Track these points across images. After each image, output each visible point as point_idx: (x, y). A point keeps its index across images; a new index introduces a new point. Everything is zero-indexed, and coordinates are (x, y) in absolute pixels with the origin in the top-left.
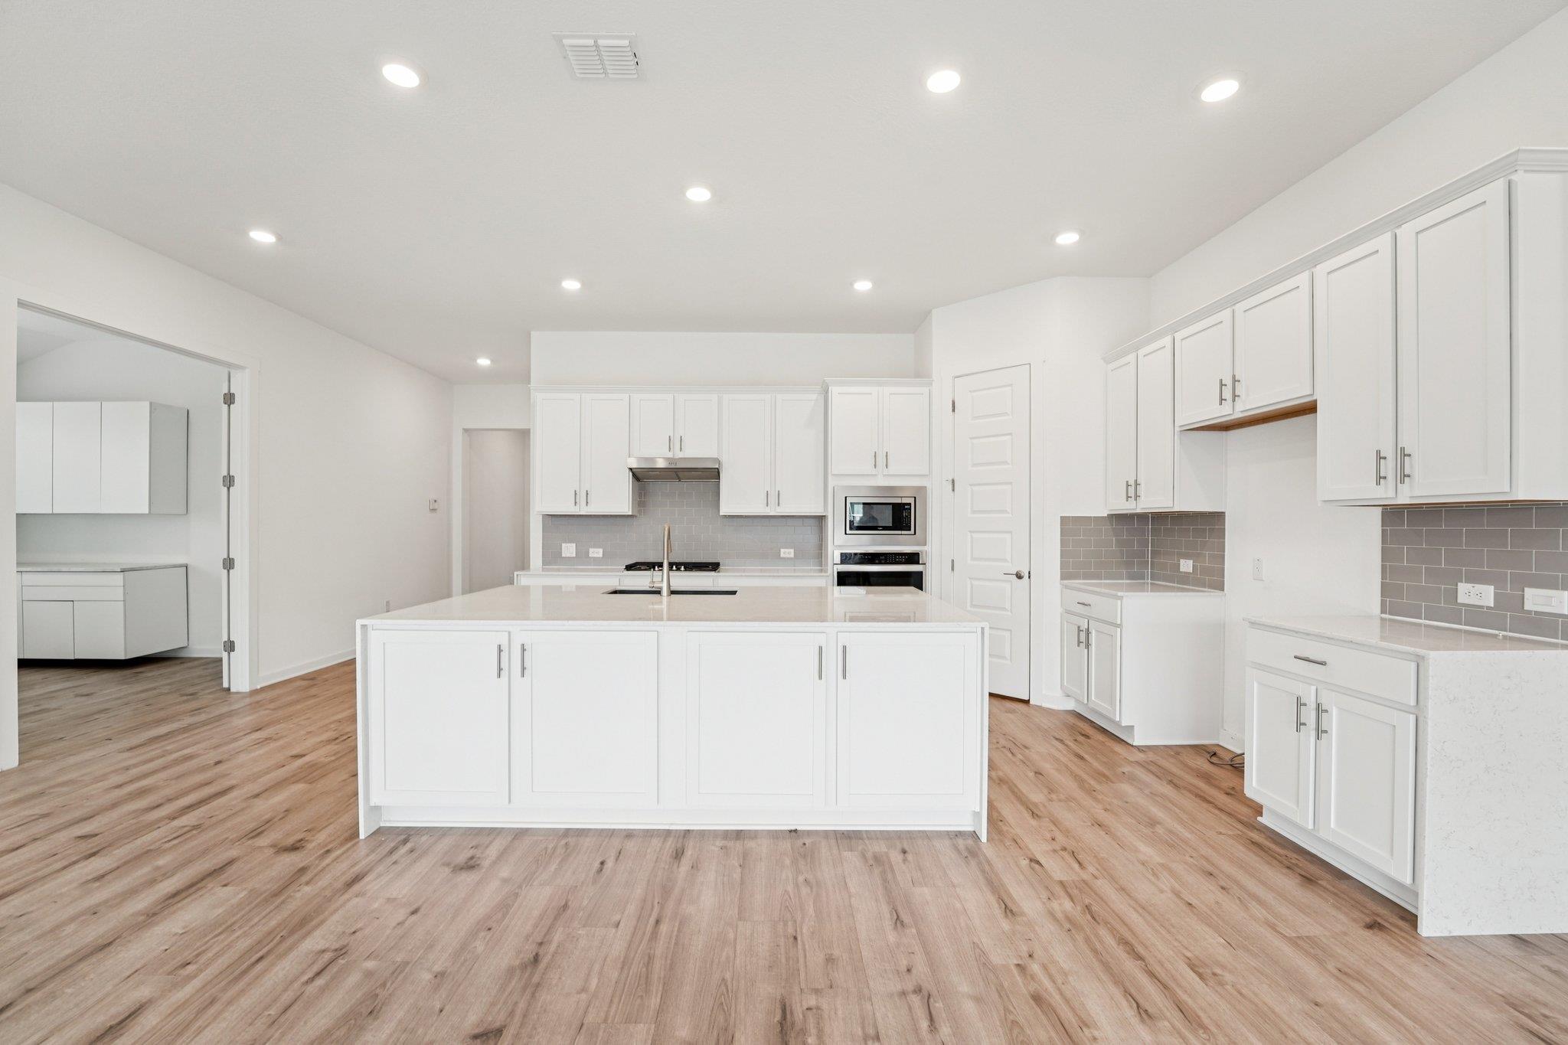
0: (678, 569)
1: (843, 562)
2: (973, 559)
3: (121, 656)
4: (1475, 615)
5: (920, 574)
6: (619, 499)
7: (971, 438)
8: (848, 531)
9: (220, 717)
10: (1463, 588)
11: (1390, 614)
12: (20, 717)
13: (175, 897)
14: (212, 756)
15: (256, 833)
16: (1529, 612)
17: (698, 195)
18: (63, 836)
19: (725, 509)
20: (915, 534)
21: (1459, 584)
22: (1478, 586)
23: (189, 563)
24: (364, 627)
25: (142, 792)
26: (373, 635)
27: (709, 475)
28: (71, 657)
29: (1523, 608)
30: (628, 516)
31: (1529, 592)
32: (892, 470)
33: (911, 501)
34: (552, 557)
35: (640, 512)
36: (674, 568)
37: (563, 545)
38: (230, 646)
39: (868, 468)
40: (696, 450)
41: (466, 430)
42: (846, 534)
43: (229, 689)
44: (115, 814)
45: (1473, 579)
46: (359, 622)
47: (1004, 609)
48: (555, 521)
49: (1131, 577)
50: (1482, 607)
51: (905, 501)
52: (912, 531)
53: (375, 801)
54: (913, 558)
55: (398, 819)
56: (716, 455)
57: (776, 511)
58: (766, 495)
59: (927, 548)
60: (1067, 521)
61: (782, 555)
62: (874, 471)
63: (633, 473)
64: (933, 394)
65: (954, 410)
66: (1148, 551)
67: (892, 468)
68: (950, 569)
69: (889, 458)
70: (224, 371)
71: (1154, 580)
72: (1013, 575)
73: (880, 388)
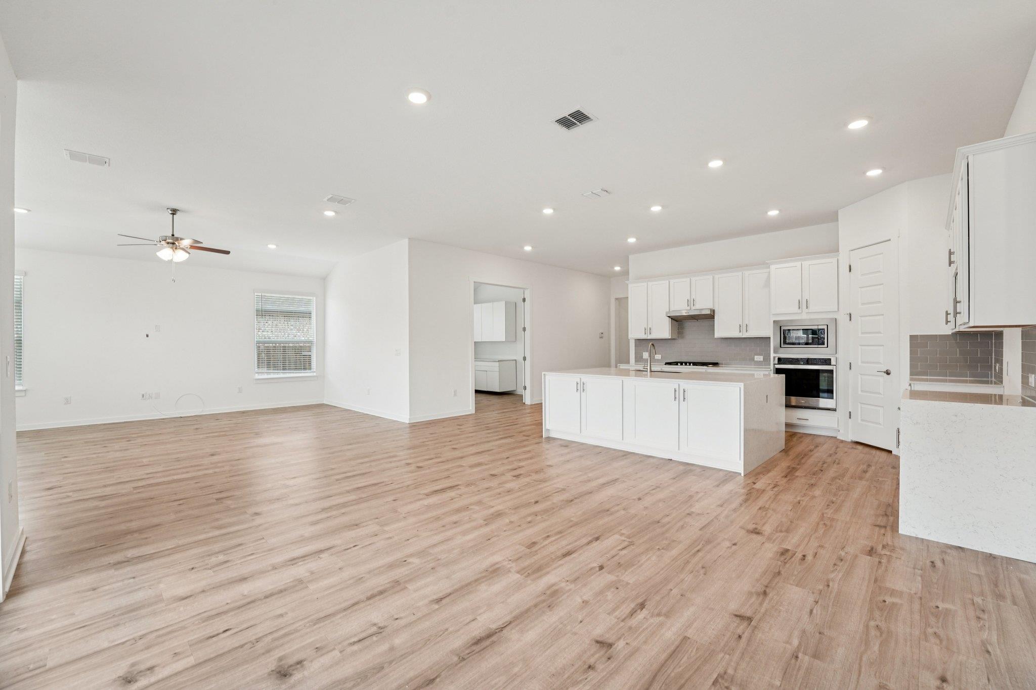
0: (690, 365)
1: (779, 363)
2: (862, 362)
3: (498, 391)
5: (831, 372)
6: (663, 330)
7: (859, 287)
8: (783, 346)
9: (520, 410)
12: (476, 404)
13: (502, 438)
14: (517, 417)
15: (520, 432)
18: (483, 426)
19: (718, 334)
20: (827, 347)
23: (517, 359)
24: (544, 374)
25: (499, 422)
26: (547, 377)
27: (710, 317)
28: (486, 390)
30: (670, 339)
33: (825, 327)
34: (639, 359)
35: (678, 337)
36: (688, 364)
37: (644, 353)
38: (525, 388)
39: (796, 309)
40: (702, 306)
41: (617, 299)
42: (781, 347)
43: (525, 403)
44: (493, 424)
46: (543, 373)
47: (879, 393)
48: (640, 342)
49: (972, 376)
51: (820, 327)
52: (826, 345)
53: (548, 427)
54: (827, 362)
55: (553, 435)
56: (711, 307)
57: (745, 335)
58: (739, 327)
59: (837, 355)
60: (913, 338)
61: (756, 360)
62: (799, 311)
63: (671, 319)
64: (840, 262)
65: (850, 271)
66: (992, 358)
67: (812, 308)
68: (849, 368)
69: (808, 302)
70: (522, 290)
71: (994, 378)
72: (884, 372)
73: (803, 262)
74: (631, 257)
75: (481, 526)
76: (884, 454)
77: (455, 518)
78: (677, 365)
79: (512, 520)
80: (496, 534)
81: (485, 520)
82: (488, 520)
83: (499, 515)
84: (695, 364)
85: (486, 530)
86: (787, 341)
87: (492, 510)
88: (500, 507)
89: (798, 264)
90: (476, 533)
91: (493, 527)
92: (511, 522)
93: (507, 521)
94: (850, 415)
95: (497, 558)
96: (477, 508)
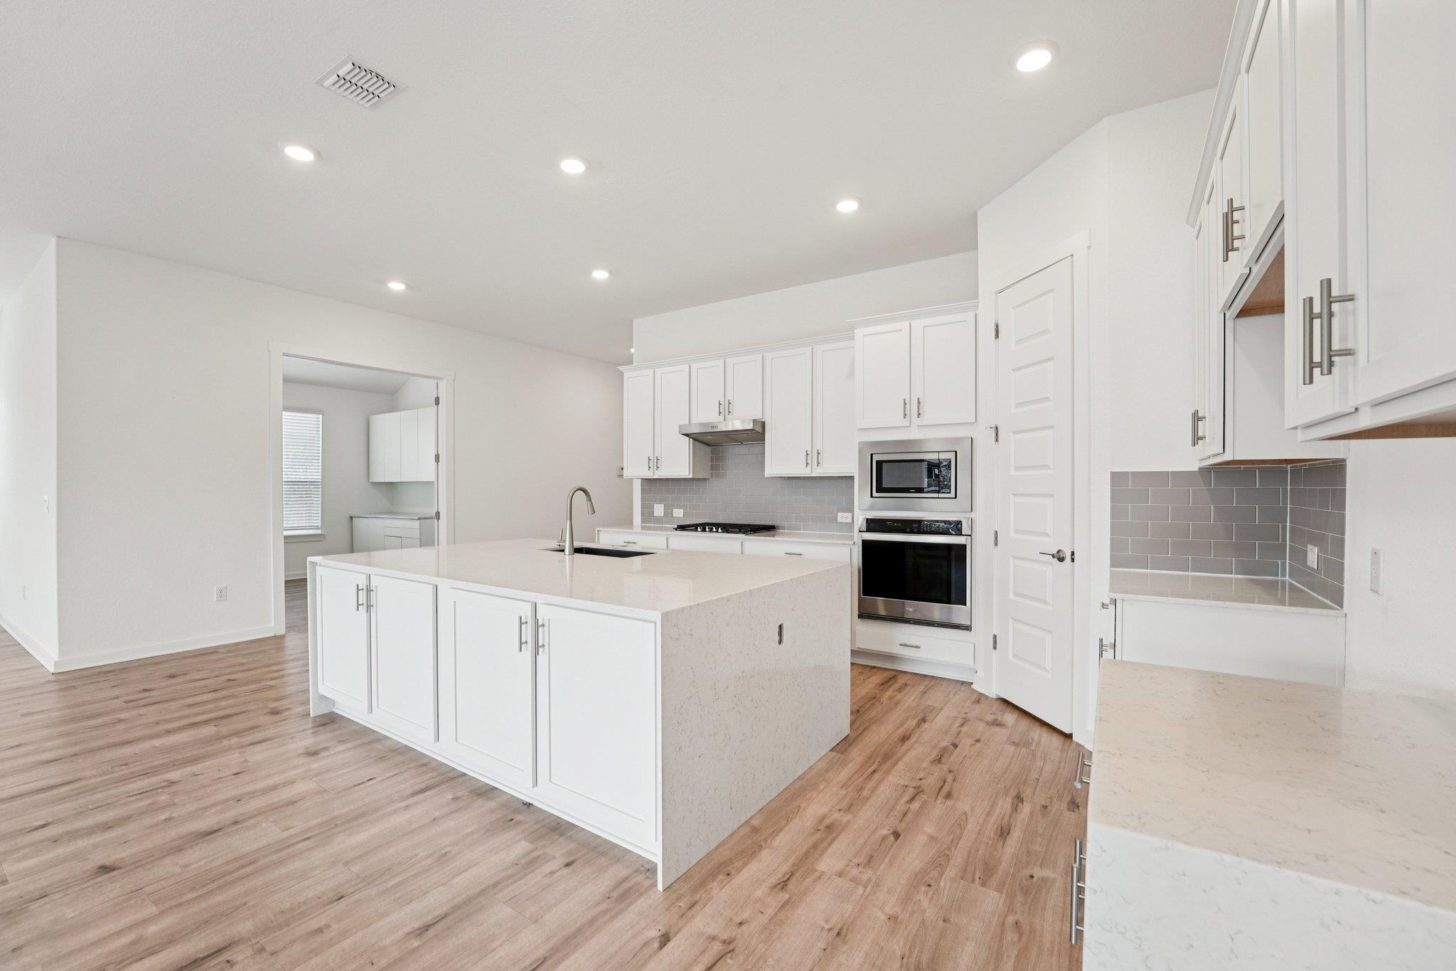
0: (716, 531)
1: (869, 530)
2: (1017, 531)
5: (963, 549)
6: (681, 462)
7: (1014, 370)
8: (875, 494)
17: (573, 167)
19: (770, 471)
20: (956, 497)
27: (756, 435)
30: (690, 479)
32: (926, 419)
33: (952, 456)
36: (714, 529)
37: (654, 505)
39: (899, 420)
42: (872, 496)
47: (1045, 602)
48: (650, 485)
51: (943, 456)
52: (953, 494)
54: (956, 528)
56: (758, 416)
57: (817, 472)
58: (805, 455)
59: (972, 515)
60: (1118, 478)
61: (839, 520)
62: (906, 423)
63: (694, 439)
64: (980, 318)
65: (997, 336)
66: (1284, 528)
67: (927, 418)
68: (993, 543)
69: (921, 405)
70: (433, 382)
71: (1290, 576)
72: (1053, 556)
73: (913, 322)
74: (635, 321)
76: (1056, 741)
78: (696, 530)
84: (727, 528)
86: (884, 485)
89: (904, 325)
94: (995, 642)
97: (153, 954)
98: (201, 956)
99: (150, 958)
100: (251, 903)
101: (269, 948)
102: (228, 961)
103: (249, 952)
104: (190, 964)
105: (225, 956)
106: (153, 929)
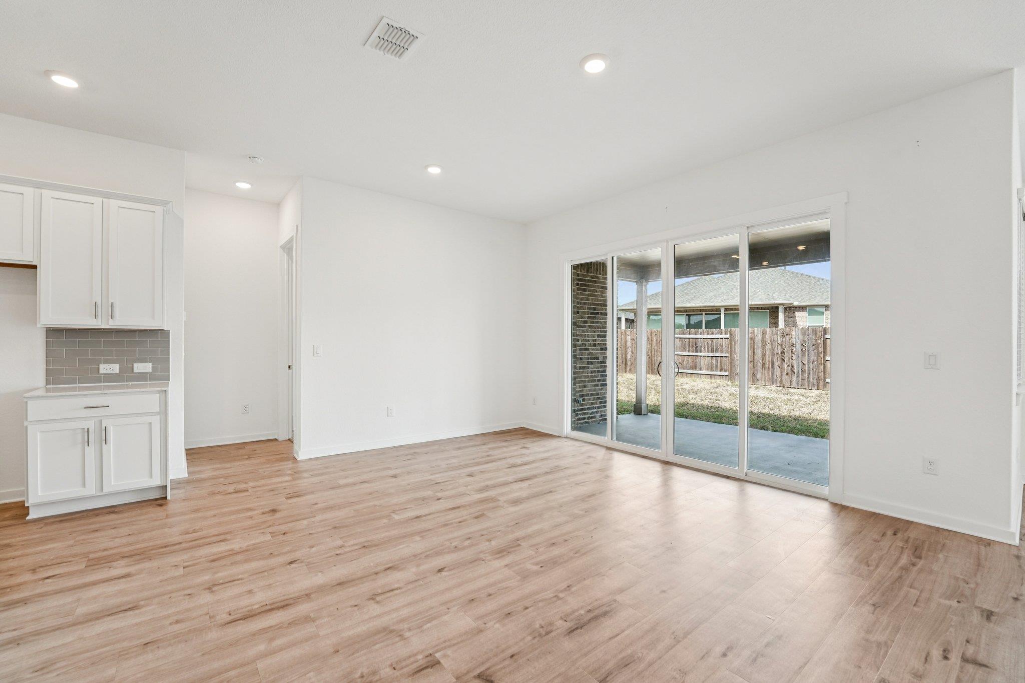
4: (109, 378)
10: (102, 366)
11: (53, 384)
16: (136, 373)
21: (100, 365)
22: (110, 365)
29: (133, 371)
31: (135, 365)
45: (107, 362)
50: (113, 374)
75: (524, 538)
77: (556, 551)
79: (487, 543)
80: (510, 529)
81: (519, 545)
82: (515, 545)
83: (501, 552)
85: (519, 534)
87: (508, 560)
88: (497, 564)
90: (530, 530)
91: (511, 537)
92: (489, 540)
93: (493, 543)
95: (512, 509)
96: (529, 566)
97: (264, 628)
98: (241, 621)
99: (266, 626)
100: (199, 654)
101: (208, 617)
102: (230, 615)
103: (218, 617)
104: (247, 618)
105: (231, 618)
106: (262, 647)
